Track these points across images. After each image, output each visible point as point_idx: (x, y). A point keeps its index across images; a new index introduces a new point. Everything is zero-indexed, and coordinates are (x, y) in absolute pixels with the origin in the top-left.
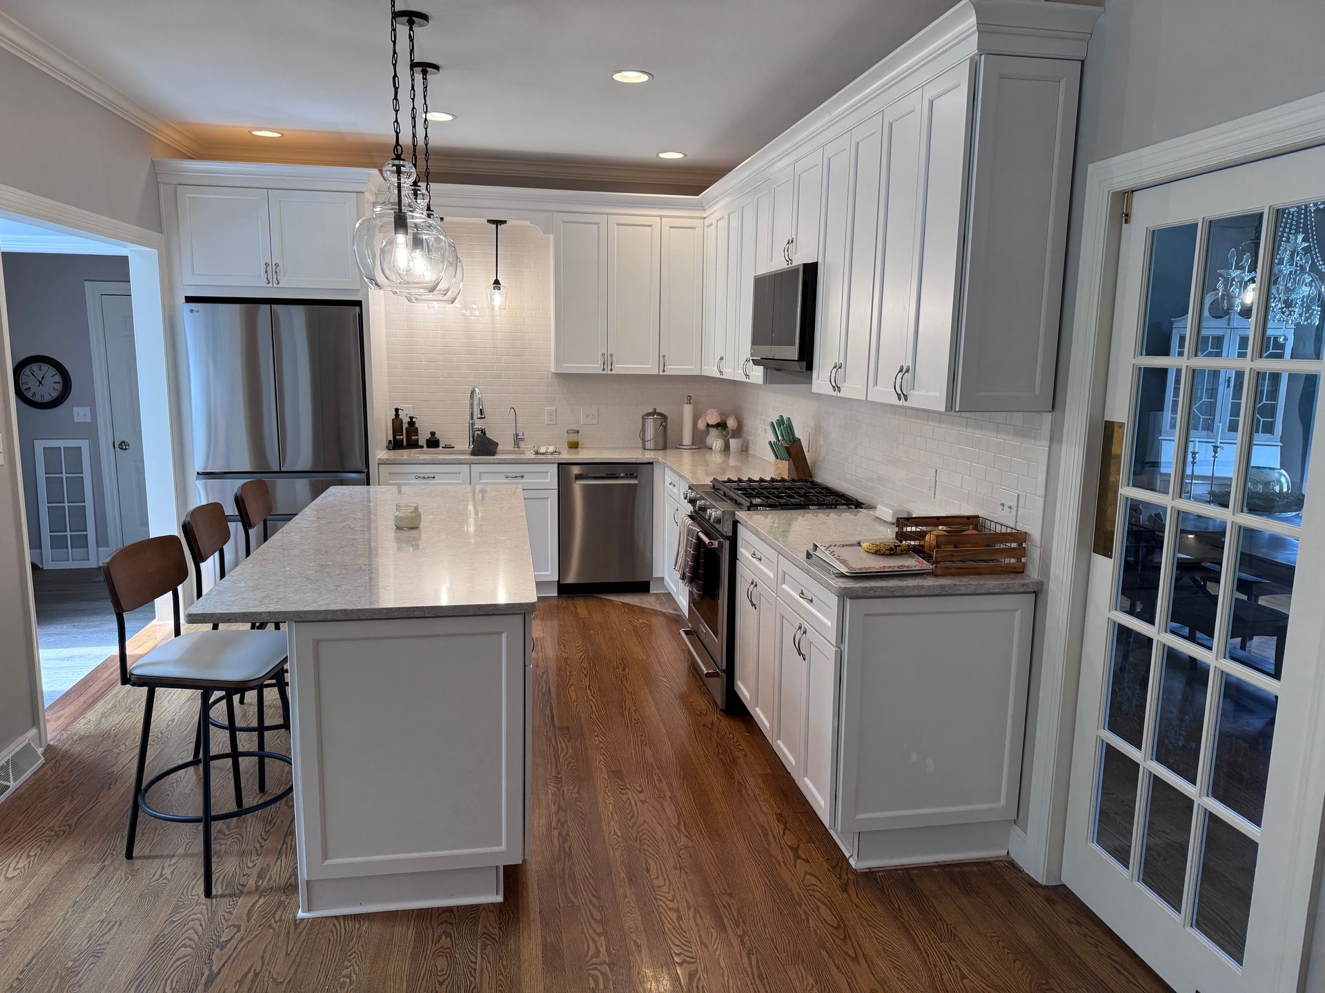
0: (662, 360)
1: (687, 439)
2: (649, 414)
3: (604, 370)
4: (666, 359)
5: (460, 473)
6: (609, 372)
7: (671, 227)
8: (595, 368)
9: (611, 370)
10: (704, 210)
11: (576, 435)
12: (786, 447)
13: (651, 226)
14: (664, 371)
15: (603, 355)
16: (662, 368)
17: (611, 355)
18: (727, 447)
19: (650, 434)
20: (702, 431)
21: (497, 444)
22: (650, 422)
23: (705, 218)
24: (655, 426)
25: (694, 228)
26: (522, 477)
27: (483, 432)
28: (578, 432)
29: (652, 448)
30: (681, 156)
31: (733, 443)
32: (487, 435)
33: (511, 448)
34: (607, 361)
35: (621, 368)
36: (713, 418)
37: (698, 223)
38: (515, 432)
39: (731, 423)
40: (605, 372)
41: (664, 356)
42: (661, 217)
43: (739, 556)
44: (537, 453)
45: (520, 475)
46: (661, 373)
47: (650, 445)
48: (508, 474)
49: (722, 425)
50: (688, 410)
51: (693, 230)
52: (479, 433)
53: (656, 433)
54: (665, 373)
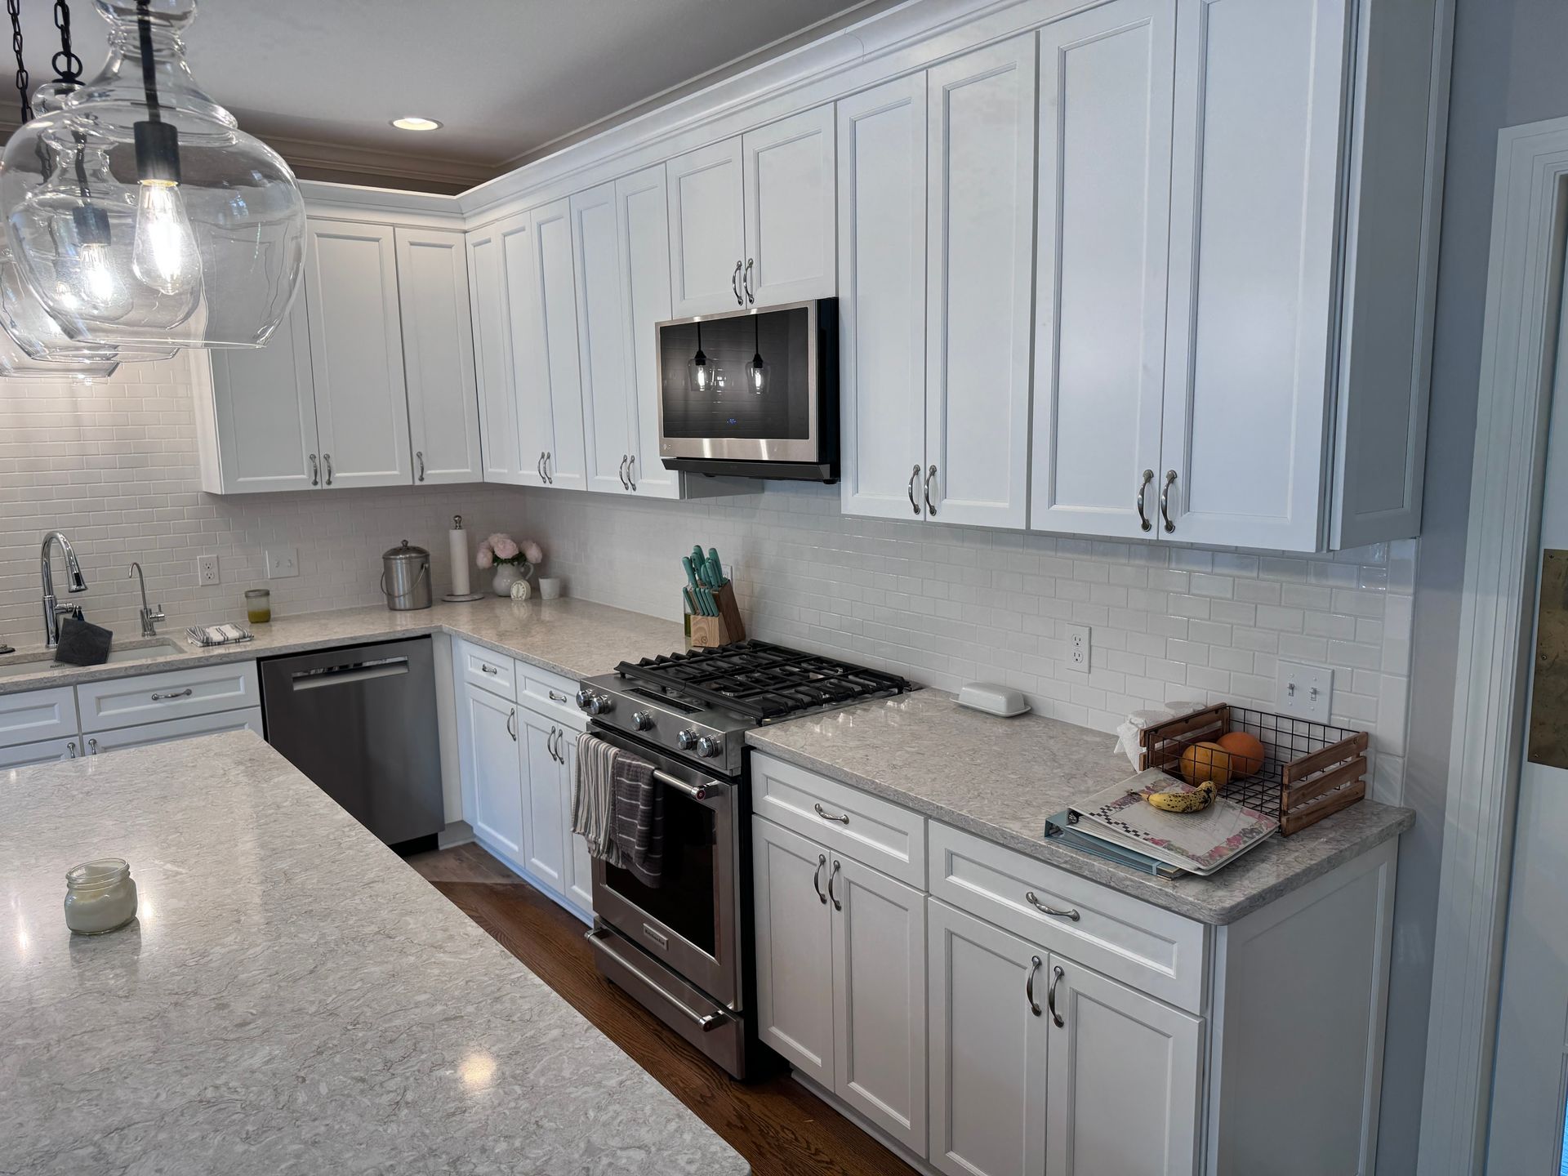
0: (418, 460)
1: (461, 584)
2: (396, 552)
3: (315, 483)
4: (424, 459)
5: (53, 705)
6: (326, 487)
7: (412, 244)
8: (300, 480)
9: (329, 483)
10: (464, 219)
11: (264, 599)
12: (713, 595)
13: (377, 240)
14: (422, 479)
15: (313, 457)
16: (417, 475)
17: (327, 457)
18: (535, 592)
19: (401, 583)
20: (484, 569)
21: (110, 634)
22: (400, 566)
23: (465, 232)
24: (410, 571)
25: (450, 247)
26: (188, 693)
27: (79, 615)
28: (267, 594)
29: (408, 607)
30: (432, 126)
31: (546, 585)
32: (86, 619)
33: (137, 636)
34: (321, 466)
35: (346, 477)
36: (506, 550)
37: (456, 239)
38: (142, 607)
39: (533, 554)
40: (318, 487)
41: (419, 455)
42: (394, 226)
43: (757, 807)
44: (208, 643)
45: (184, 690)
46: (418, 483)
47: (402, 602)
48: (159, 693)
49: (520, 558)
50: (458, 538)
51: (449, 250)
52: (69, 616)
53: (413, 583)
54: (424, 483)
